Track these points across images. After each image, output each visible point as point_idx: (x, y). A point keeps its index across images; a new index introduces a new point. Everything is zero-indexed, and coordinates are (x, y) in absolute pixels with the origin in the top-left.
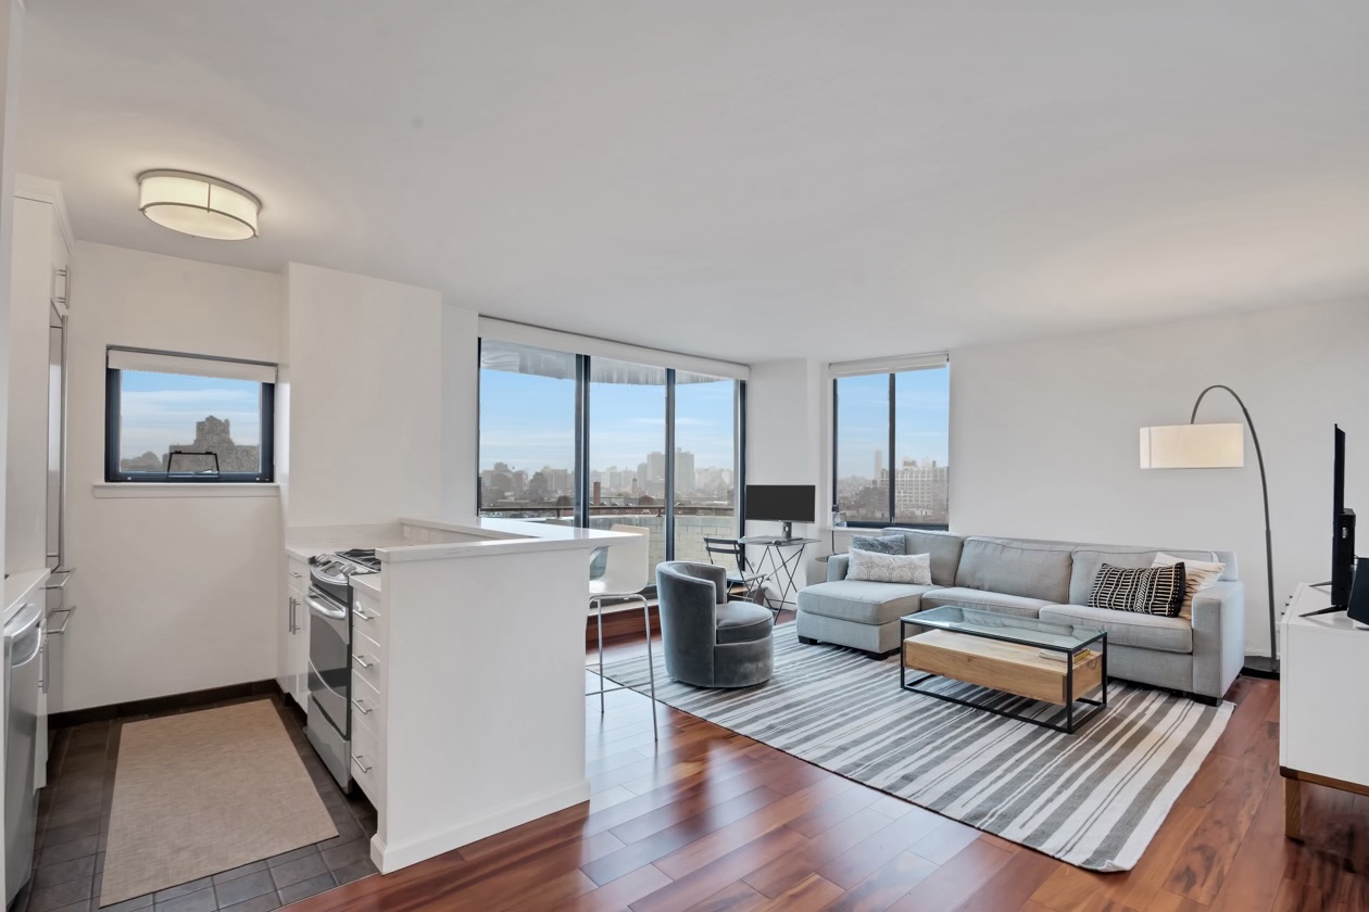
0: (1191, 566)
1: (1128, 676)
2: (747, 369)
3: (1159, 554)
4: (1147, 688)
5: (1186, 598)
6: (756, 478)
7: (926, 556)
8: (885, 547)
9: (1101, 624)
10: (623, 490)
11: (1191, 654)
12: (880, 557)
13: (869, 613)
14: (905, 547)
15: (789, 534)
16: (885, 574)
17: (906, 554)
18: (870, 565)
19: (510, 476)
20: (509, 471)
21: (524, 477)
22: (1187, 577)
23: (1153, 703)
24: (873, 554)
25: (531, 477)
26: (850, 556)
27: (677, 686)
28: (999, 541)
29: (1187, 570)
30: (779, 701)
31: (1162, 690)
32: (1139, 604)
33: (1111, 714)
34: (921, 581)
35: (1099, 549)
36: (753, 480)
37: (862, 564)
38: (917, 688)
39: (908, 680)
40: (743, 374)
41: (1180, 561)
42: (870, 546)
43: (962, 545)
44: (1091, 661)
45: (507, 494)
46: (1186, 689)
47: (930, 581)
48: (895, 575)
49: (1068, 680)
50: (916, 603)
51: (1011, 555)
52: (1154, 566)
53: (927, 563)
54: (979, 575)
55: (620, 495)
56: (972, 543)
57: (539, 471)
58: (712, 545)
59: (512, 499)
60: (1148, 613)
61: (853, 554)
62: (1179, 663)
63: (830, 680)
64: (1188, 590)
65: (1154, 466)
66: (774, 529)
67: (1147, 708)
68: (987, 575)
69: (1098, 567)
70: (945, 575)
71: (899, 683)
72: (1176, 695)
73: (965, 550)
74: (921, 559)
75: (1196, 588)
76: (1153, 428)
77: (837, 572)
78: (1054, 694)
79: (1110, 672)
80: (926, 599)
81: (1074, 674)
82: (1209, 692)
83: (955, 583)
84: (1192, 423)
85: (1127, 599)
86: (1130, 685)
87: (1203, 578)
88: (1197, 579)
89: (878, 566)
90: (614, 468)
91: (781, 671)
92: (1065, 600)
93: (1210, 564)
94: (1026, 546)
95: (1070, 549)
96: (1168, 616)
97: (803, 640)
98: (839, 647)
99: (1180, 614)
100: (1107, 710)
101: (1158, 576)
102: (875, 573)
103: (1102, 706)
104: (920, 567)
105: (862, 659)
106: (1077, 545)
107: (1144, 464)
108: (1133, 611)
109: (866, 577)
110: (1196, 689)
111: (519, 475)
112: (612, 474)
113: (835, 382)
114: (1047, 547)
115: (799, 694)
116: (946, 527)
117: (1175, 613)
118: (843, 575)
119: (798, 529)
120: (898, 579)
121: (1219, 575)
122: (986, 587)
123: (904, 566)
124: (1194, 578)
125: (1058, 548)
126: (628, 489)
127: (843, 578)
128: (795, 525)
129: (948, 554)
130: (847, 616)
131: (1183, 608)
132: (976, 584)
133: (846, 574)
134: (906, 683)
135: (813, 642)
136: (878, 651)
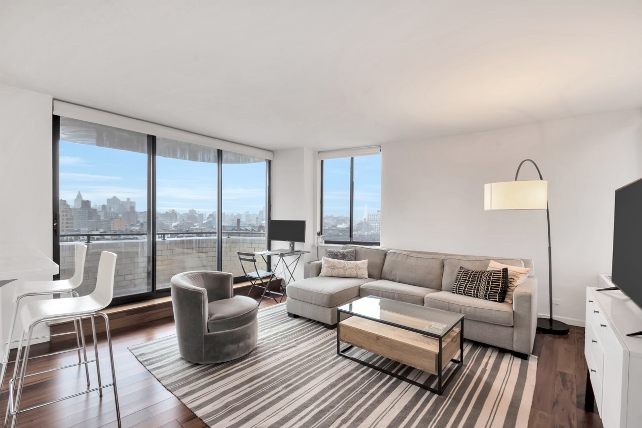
0: (512, 269)
1: (475, 339)
2: (272, 153)
3: (492, 261)
4: (486, 346)
5: (508, 290)
6: (277, 216)
7: (366, 261)
8: (344, 257)
9: (460, 306)
10: (252, 223)
11: (513, 327)
12: (339, 263)
13: (325, 300)
14: (355, 256)
15: (293, 248)
16: (341, 272)
17: (355, 260)
18: (333, 267)
19: (197, 216)
20: (197, 214)
21: (204, 216)
22: (509, 277)
23: (490, 358)
24: (335, 260)
25: (207, 216)
26: (323, 261)
27: (182, 362)
28: (405, 253)
29: (509, 272)
30: (248, 373)
31: (495, 348)
32: (482, 293)
33: (466, 371)
34: (362, 277)
35: (458, 258)
36: (276, 217)
37: (328, 267)
38: (346, 354)
39: (342, 349)
40: (269, 156)
41: (505, 266)
42: (334, 255)
43: (386, 255)
44: (454, 337)
45: (195, 224)
46: (509, 348)
47: (367, 276)
48: (347, 273)
49: (439, 357)
50: (356, 291)
51: (411, 261)
52: (489, 269)
53: (366, 266)
54: (393, 273)
55: (250, 225)
56: (391, 254)
57: (211, 214)
58: (242, 257)
59: (198, 227)
60: (486, 299)
61: (324, 261)
62: (505, 333)
63: (294, 349)
64: (509, 285)
65: (493, 209)
66: (283, 245)
67: (487, 364)
68: (398, 273)
69: (458, 269)
70: (376, 272)
71: (336, 349)
72: (502, 351)
73: (388, 258)
74: (363, 263)
75: (515, 284)
76: (493, 184)
77: (315, 272)
78: (430, 367)
79: (465, 336)
80: (362, 289)
81: (443, 352)
82: (523, 350)
83: (381, 277)
84: (516, 180)
85: (474, 290)
86: (476, 344)
87: (518, 277)
88: (515, 278)
89: (337, 268)
90: (248, 212)
91: (265, 342)
92: (439, 289)
93: (520, 268)
94: (419, 256)
95: (443, 257)
96: (499, 301)
97: (290, 315)
98: (309, 320)
99: (505, 300)
100: (463, 367)
101: (492, 275)
102: (336, 272)
103: (460, 363)
104: (362, 268)
105: (321, 329)
106: (447, 255)
107: (487, 207)
108: (477, 297)
109: (330, 275)
110: (516, 348)
111: (201, 216)
112: (247, 215)
113: (322, 161)
114: (430, 256)
115: (266, 365)
116: (378, 244)
117: (502, 300)
118: (318, 273)
119: (298, 246)
120: (349, 276)
121: (528, 275)
122: (397, 280)
123: (353, 268)
124: (513, 277)
125: (437, 257)
126: (254, 222)
127: (318, 275)
128: (296, 243)
129: (377, 260)
130: (313, 302)
131: (507, 296)
132: (392, 278)
133: (320, 272)
134: (340, 351)
135: (296, 316)
136: (330, 324)
